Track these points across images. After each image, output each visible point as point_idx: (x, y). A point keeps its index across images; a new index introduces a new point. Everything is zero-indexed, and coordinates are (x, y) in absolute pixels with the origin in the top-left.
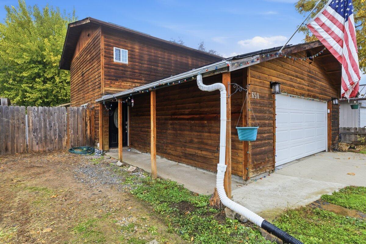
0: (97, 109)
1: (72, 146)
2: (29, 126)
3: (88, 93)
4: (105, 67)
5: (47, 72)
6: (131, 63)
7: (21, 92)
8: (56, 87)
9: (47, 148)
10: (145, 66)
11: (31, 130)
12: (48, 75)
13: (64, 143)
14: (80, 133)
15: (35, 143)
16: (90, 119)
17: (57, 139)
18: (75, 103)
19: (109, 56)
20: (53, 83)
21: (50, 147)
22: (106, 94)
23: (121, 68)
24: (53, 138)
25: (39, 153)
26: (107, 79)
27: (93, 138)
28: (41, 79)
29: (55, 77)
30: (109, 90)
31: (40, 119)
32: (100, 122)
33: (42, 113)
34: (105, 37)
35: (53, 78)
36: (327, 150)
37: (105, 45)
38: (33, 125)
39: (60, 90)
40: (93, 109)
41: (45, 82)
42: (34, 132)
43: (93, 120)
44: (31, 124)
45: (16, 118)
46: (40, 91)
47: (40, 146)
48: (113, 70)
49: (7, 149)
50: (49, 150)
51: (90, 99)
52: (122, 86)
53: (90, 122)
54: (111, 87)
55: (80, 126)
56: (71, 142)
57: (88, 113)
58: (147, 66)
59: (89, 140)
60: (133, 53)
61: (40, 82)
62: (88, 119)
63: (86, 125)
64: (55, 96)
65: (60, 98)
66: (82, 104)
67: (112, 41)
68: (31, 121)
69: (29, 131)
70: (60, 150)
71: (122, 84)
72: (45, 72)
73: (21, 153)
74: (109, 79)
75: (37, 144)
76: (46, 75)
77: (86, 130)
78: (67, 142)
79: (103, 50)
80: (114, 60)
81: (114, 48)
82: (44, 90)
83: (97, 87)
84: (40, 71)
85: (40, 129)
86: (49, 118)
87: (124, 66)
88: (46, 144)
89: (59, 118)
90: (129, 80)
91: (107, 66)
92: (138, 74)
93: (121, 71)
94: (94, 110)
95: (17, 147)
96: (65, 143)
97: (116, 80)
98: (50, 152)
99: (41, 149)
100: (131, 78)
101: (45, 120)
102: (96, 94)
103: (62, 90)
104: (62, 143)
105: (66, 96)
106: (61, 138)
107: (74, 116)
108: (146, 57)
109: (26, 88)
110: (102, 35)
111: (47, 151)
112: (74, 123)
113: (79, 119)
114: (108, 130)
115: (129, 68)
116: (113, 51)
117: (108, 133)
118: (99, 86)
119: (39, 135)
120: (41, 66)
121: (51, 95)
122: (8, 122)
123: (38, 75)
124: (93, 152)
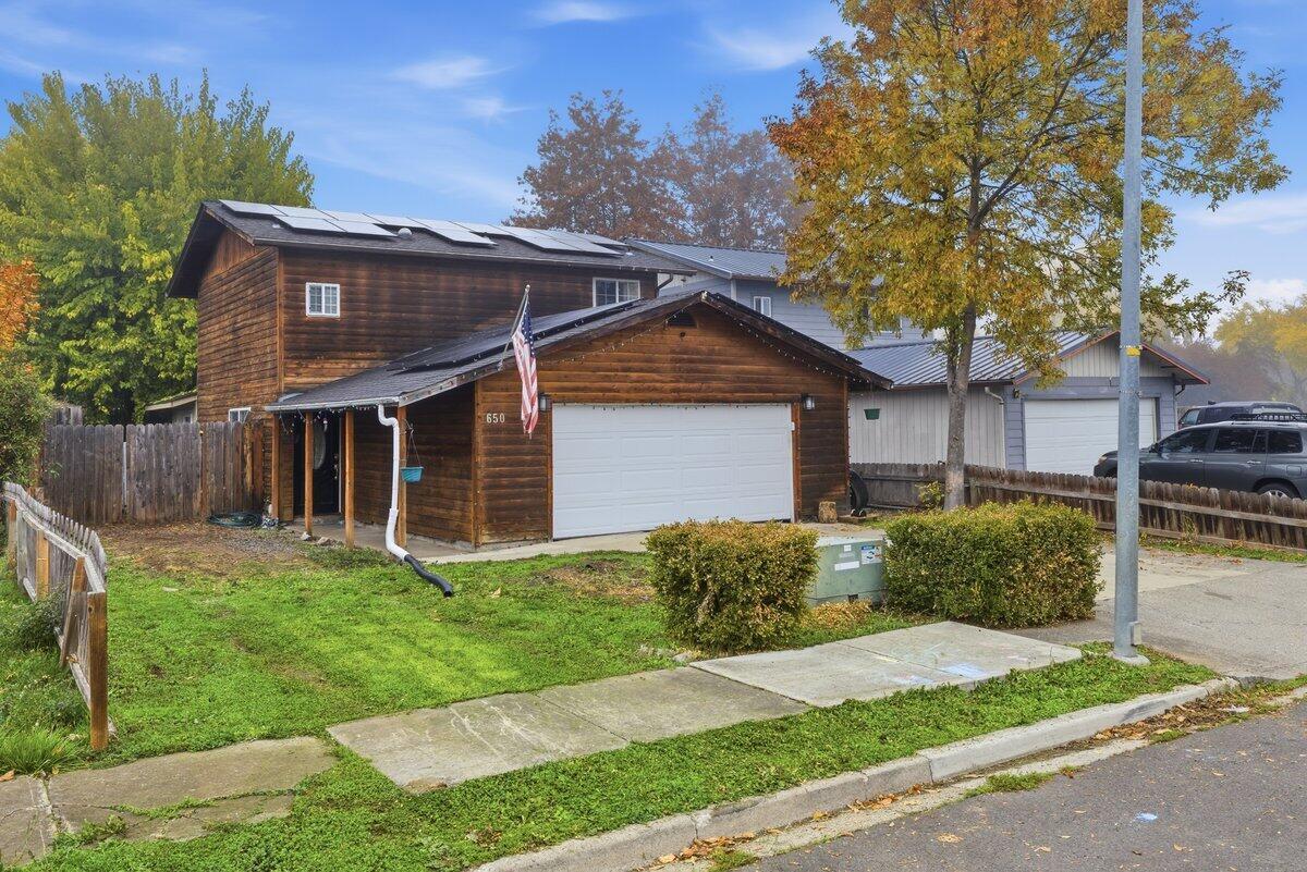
0: (268, 424)
1: (212, 511)
2: (128, 468)
3: (248, 381)
4: (287, 332)
5: (126, 298)
6: (349, 313)
7: (55, 365)
8: (150, 341)
9: (162, 515)
10: (383, 315)
11: (132, 475)
12: (127, 306)
13: (196, 505)
14: (229, 482)
15: (139, 503)
16: (252, 449)
17: (181, 495)
18: (211, 398)
19: (295, 304)
20: (143, 328)
21: (168, 512)
22: (287, 393)
23: (323, 328)
24: (174, 492)
25: (146, 523)
26: (292, 358)
27: (259, 493)
28: (109, 320)
29: (149, 312)
30: (294, 383)
31: (150, 451)
32: (274, 456)
33: (153, 437)
34: (287, 264)
35: (143, 315)
36: (793, 520)
37: (288, 281)
38: (135, 464)
39: (163, 354)
40: (260, 424)
41: (119, 330)
42: (138, 480)
43: (259, 450)
44: (132, 463)
45: (107, 449)
46: (106, 356)
47: (149, 509)
48: (304, 336)
49: (89, 514)
50: (165, 518)
51: (251, 399)
52: (325, 371)
53: (252, 456)
54: (298, 375)
55: (230, 465)
56: (211, 502)
57: (247, 435)
58: (388, 314)
59: (250, 499)
60: (352, 289)
61: (106, 331)
62: (247, 447)
63: (244, 462)
64: (146, 369)
65: (162, 375)
66: (233, 406)
67: (302, 269)
68: (132, 456)
69: (129, 478)
70: (188, 518)
71: (327, 365)
72: (118, 297)
73: (114, 524)
74: (296, 358)
75: (144, 504)
76: (122, 309)
77: (244, 476)
78: (201, 503)
79: (282, 295)
80: (308, 313)
81: (308, 285)
82: (119, 354)
83: (268, 373)
84: (108, 297)
85: (150, 471)
86: (167, 449)
87: (331, 322)
88: (160, 503)
89: (188, 446)
90: (344, 355)
91: (291, 328)
92: (368, 338)
93: (322, 337)
94: (261, 427)
95: (107, 510)
96: (198, 505)
97: (312, 358)
98: (169, 521)
99: (150, 517)
100: (346, 350)
101: (159, 454)
102: (267, 390)
103: (170, 354)
104: (192, 505)
105: (179, 369)
106: (189, 493)
107: (218, 443)
108: (386, 294)
109: (71, 351)
110: (280, 261)
111: (162, 521)
112: (217, 457)
113: (228, 449)
114: (291, 475)
115: (343, 325)
116: (304, 291)
117: (291, 481)
118: (272, 372)
119: (148, 486)
120: (109, 282)
121: (136, 369)
122: (93, 458)
123: (102, 311)
124: (259, 523)
